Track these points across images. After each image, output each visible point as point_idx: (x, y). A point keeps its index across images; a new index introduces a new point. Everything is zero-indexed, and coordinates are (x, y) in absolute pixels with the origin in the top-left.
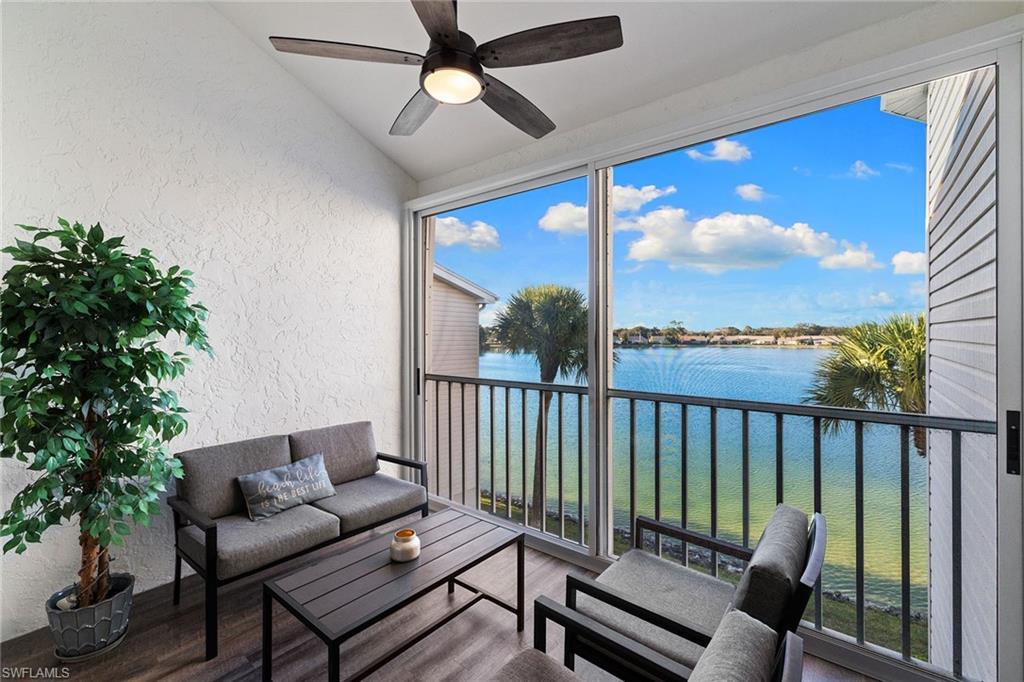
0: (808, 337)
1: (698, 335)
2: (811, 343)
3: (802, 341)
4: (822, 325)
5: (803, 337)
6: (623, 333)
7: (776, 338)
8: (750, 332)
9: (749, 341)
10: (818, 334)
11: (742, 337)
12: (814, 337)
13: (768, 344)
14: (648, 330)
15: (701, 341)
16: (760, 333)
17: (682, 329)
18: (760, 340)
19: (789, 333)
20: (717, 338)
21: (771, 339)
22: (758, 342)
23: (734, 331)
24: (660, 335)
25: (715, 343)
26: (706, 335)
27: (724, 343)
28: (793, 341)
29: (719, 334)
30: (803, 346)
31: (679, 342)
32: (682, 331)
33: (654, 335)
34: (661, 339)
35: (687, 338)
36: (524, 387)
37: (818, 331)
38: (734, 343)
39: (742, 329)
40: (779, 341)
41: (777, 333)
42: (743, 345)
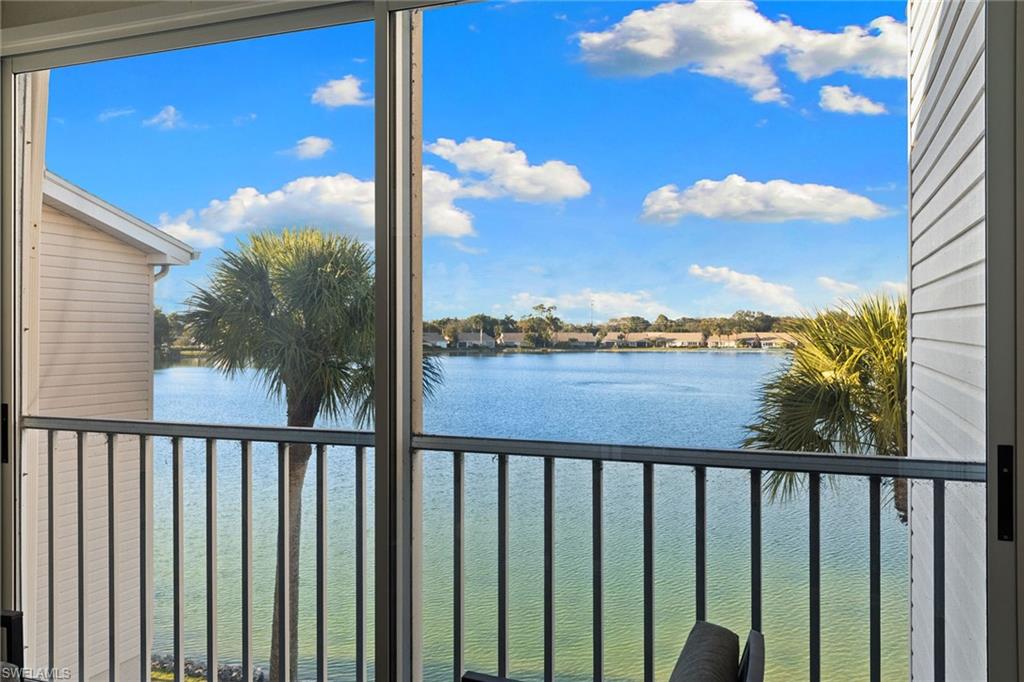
0: (753, 335)
1: (581, 330)
2: (758, 345)
3: (744, 342)
4: (773, 315)
5: (746, 335)
6: (449, 327)
7: (706, 337)
8: (665, 325)
9: (661, 343)
10: (767, 329)
11: (653, 335)
12: (762, 335)
13: (692, 346)
14: (495, 322)
15: (588, 341)
16: (680, 327)
17: (554, 321)
18: (681, 339)
19: (725, 327)
20: (613, 336)
21: (697, 337)
22: (679, 344)
23: (639, 324)
24: (517, 330)
25: (609, 345)
26: (594, 330)
27: (625, 345)
28: (730, 342)
29: (616, 329)
30: (745, 349)
31: (549, 345)
32: (555, 323)
33: (507, 330)
34: (519, 339)
35: (563, 337)
36: (245, 436)
37: (767, 324)
38: (641, 345)
39: (652, 320)
40: (711, 342)
41: (707, 328)
42: (654, 349)
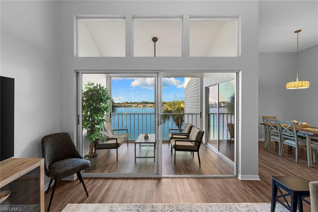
0: (145, 105)
1: (118, 104)
2: (145, 106)
3: (143, 106)
4: (148, 102)
5: (144, 105)
7: (138, 105)
8: (131, 103)
9: (131, 106)
10: (147, 104)
12: (146, 105)
16: (134, 103)
18: (134, 105)
19: (141, 103)
20: (123, 105)
21: (136, 105)
23: (127, 103)
25: (123, 106)
26: (120, 104)
27: (125, 106)
28: (141, 106)
29: (123, 104)
30: (144, 107)
37: (147, 103)
38: (128, 106)
39: (129, 102)
40: (138, 106)
41: (138, 103)
42: (130, 107)
